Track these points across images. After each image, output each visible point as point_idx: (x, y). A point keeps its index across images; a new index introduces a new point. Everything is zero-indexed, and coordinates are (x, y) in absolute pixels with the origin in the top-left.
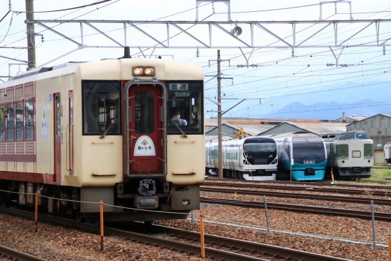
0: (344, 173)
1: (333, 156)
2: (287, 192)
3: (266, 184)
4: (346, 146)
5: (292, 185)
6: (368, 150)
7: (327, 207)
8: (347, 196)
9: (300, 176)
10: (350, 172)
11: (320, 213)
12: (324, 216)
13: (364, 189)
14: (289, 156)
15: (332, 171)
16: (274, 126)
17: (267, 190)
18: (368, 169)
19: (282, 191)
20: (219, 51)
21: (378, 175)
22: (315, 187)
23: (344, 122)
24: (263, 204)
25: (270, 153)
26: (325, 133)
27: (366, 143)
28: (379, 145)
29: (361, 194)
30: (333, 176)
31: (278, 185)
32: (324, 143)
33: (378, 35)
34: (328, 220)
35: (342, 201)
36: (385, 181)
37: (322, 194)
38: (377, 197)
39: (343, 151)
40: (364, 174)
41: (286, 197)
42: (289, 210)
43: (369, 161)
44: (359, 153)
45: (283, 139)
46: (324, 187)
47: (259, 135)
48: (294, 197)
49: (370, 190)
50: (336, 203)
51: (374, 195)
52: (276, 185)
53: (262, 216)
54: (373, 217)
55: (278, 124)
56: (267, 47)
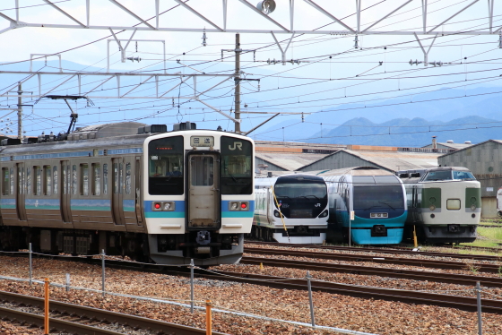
0: (434, 233)
1: (416, 207)
2: (343, 263)
3: (310, 250)
4: (438, 191)
5: (352, 253)
6: (472, 198)
7: (407, 290)
8: (439, 271)
9: (364, 237)
10: (444, 233)
11: (396, 300)
12: (402, 304)
13: (466, 261)
14: (347, 205)
15: (415, 230)
16: (323, 156)
17: (312, 260)
18: (471, 228)
19: (335, 262)
20: (237, 36)
21: (487, 237)
22: (388, 255)
23: (434, 151)
24: (305, 282)
25: (317, 200)
26: (404, 170)
27: (469, 186)
28: (490, 189)
29: (459, 268)
30: (415, 238)
31: (330, 251)
32: (403, 186)
33: (491, 17)
34: (407, 311)
35: (430, 280)
36: (498, 247)
37: (399, 267)
38: (485, 275)
39: (433, 198)
40: (465, 235)
41: (342, 271)
42: (346, 294)
43: (473, 216)
44: (457, 202)
45: (337, 178)
46: (401, 256)
47: (299, 170)
48: (354, 273)
49: (474, 261)
50: (421, 282)
51: (481, 270)
52: (325, 251)
53: (304, 301)
54: (480, 306)
55: (330, 153)
56: (313, 32)
